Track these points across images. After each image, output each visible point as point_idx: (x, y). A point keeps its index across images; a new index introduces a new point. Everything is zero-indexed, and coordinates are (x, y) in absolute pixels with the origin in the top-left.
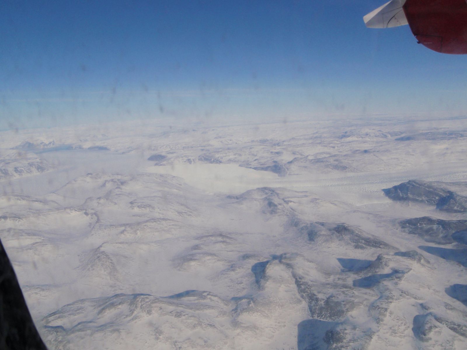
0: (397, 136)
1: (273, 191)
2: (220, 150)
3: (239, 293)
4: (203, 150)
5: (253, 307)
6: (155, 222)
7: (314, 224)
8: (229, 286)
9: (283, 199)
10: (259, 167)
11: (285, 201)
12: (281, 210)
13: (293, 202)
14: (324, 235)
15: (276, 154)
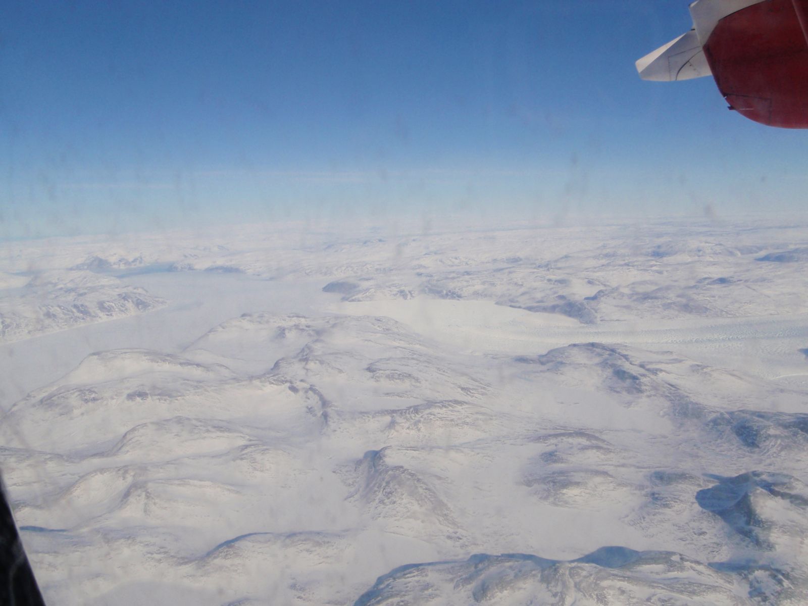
0: (752, 253)
1: (613, 351)
2: (452, 275)
3: (715, 553)
4: (420, 275)
5: (790, 588)
6: (445, 407)
7: (736, 413)
8: (682, 539)
9: (642, 366)
10: (537, 307)
11: (648, 370)
12: (648, 386)
13: (665, 371)
14: (776, 437)
15: (559, 284)
